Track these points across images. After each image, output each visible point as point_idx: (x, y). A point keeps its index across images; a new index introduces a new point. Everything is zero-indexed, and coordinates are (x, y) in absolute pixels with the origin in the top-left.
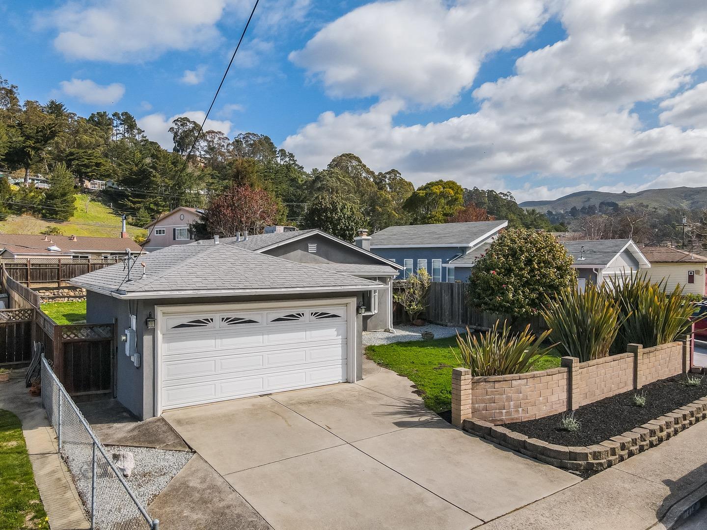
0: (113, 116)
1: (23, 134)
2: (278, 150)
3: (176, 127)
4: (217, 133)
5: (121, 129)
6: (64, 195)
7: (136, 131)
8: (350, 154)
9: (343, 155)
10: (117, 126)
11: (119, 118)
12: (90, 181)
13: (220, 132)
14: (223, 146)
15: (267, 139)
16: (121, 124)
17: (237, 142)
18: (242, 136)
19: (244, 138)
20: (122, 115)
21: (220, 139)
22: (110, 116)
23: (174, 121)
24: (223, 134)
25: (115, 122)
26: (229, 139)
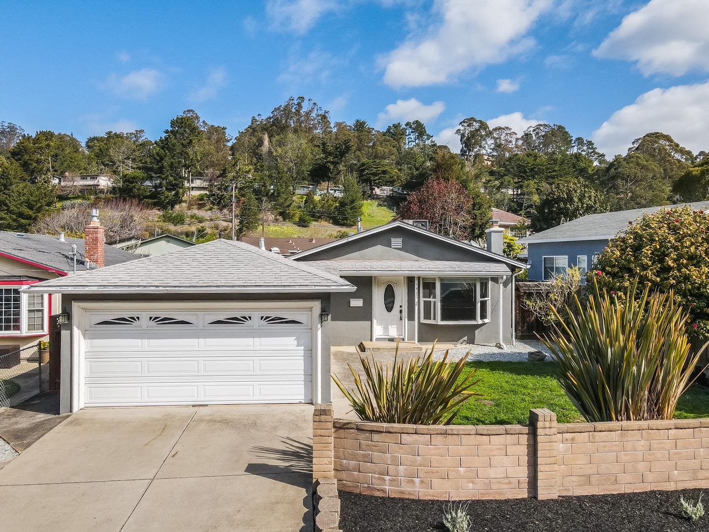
0: (406, 125)
1: (324, 151)
2: (574, 139)
3: (462, 128)
4: (504, 129)
5: (412, 136)
6: (352, 202)
7: (426, 137)
8: (658, 133)
9: (647, 135)
10: (409, 135)
11: (411, 127)
12: (378, 188)
13: (507, 128)
14: (511, 142)
15: (561, 128)
16: (412, 132)
17: (527, 136)
18: (531, 129)
19: (534, 130)
20: (413, 123)
21: (507, 134)
22: (404, 126)
23: (461, 123)
24: (510, 129)
25: (407, 131)
26: (516, 134)
